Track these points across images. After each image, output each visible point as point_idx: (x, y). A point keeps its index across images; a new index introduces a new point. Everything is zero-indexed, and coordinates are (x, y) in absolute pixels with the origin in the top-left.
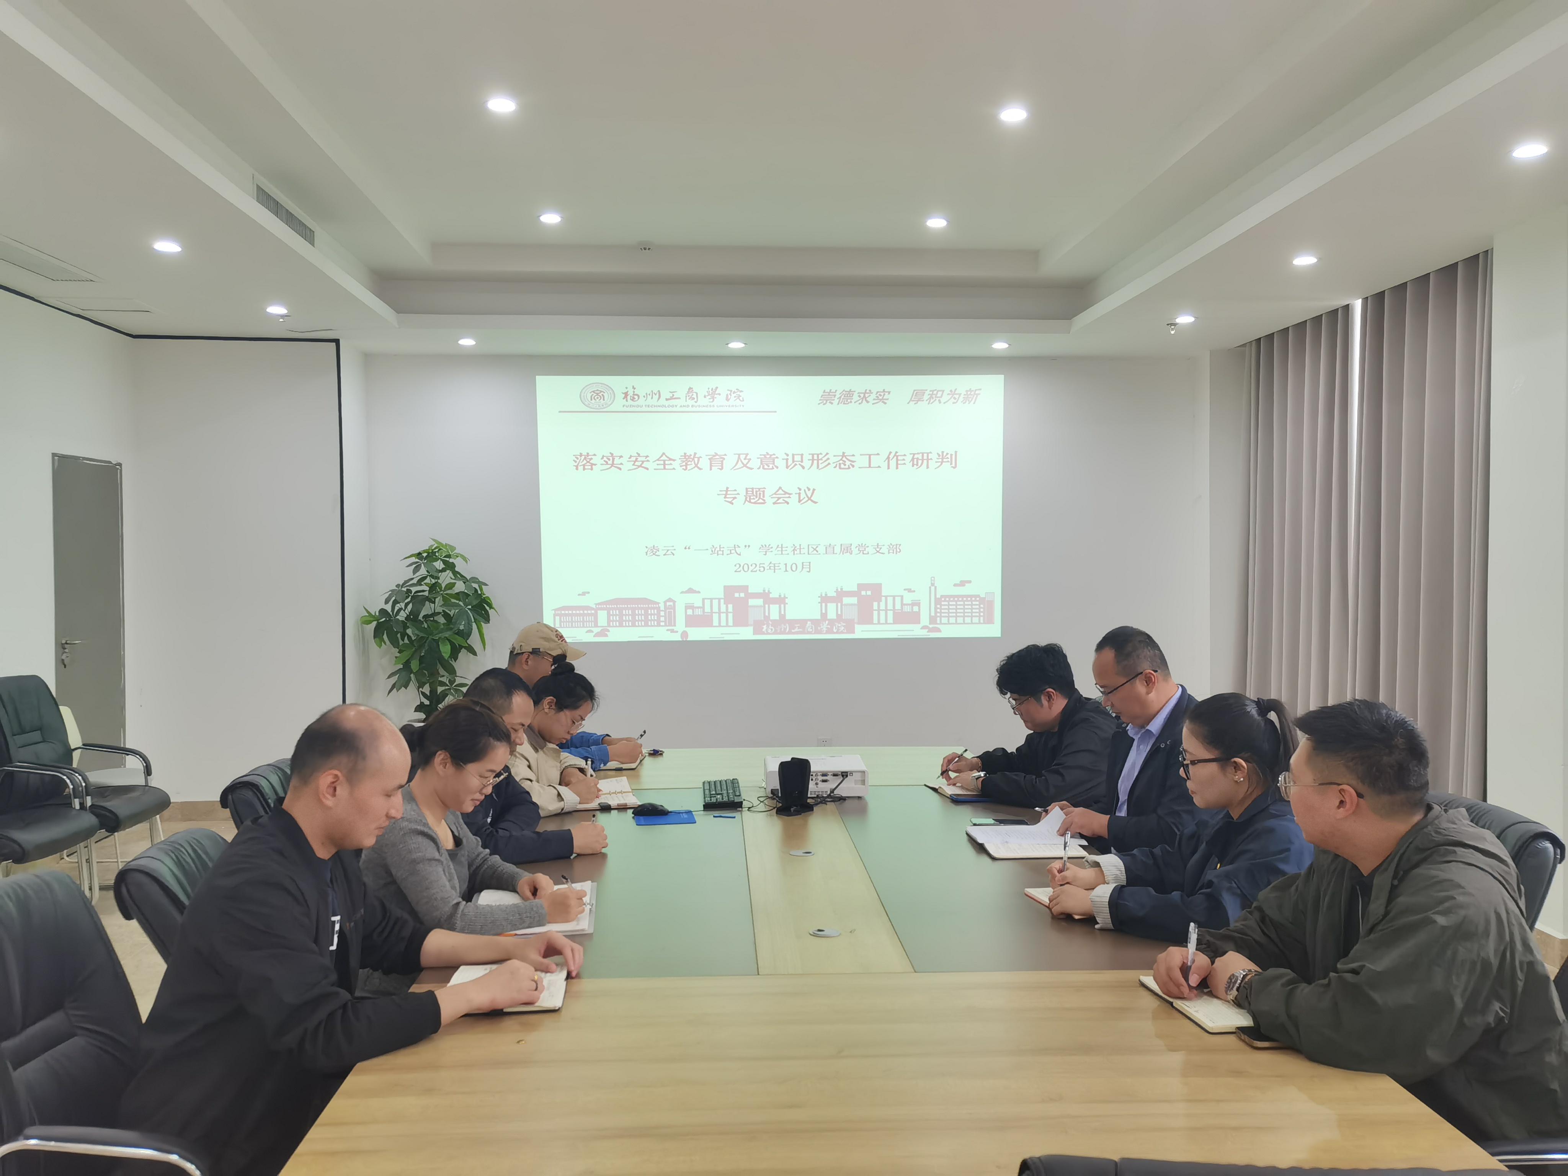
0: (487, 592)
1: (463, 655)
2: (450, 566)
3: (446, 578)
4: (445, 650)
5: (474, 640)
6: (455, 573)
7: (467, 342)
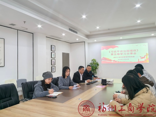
0: (98, 63)
1: (97, 69)
2: (95, 61)
3: (95, 62)
4: (94, 69)
5: (97, 68)
6: (96, 62)
7: (95, 41)
